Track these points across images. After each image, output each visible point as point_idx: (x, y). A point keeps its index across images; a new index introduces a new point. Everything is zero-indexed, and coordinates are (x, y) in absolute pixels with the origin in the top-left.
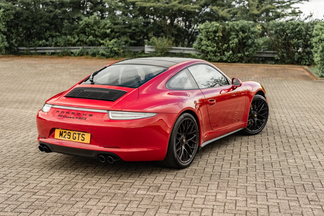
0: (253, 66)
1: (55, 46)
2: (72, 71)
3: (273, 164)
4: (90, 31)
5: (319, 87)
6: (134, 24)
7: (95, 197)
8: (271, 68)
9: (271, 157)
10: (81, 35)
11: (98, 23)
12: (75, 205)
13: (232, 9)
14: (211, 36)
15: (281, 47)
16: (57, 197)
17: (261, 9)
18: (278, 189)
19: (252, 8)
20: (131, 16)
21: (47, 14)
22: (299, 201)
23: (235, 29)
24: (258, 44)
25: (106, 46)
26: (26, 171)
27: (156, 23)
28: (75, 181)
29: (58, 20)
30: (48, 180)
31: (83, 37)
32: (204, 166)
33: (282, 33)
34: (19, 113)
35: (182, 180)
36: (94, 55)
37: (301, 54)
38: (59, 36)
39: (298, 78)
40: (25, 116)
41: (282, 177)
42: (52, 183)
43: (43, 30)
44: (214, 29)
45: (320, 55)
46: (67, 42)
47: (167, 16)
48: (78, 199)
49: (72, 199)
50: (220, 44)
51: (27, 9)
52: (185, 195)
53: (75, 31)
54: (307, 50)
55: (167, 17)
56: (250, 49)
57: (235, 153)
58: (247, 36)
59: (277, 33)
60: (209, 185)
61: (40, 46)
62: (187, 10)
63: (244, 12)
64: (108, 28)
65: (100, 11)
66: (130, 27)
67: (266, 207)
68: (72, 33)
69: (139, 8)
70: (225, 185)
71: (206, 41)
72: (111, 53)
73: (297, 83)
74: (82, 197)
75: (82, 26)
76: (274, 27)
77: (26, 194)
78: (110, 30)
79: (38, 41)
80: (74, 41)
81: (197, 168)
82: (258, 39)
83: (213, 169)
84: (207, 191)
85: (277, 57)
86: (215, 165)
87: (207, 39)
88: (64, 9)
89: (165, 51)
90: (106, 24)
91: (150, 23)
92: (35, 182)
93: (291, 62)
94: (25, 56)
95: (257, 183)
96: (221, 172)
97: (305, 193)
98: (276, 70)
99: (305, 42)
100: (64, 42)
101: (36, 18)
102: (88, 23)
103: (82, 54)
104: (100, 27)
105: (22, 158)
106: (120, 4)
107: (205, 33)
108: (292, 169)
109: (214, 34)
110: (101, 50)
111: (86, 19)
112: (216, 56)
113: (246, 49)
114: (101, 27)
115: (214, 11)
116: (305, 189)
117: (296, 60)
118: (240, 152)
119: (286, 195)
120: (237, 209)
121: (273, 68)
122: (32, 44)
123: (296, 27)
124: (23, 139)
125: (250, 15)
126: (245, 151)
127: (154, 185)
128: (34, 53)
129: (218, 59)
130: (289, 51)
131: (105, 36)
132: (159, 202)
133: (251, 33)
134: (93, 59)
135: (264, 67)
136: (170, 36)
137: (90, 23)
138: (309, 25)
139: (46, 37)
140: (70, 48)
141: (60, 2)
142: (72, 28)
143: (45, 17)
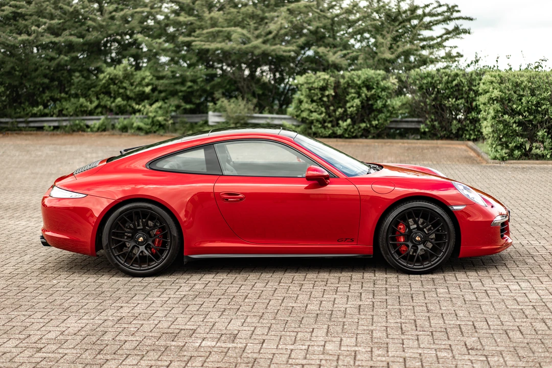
0: (385, 143)
1: (58, 116)
2: (89, 155)
3: (414, 295)
4: (118, 91)
5: (490, 174)
6: (190, 78)
7: (136, 352)
8: (414, 145)
9: (410, 286)
10: (102, 96)
11: (131, 77)
12: (105, 365)
13: (349, 51)
14: (316, 95)
15: (430, 111)
16: (75, 355)
17: (396, 50)
18: (421, 333)
19: (382, 49)
20: (185, 65)
21: (46, 63)
22: (452, 351)
23: (354, 84)
24: (393, 108)
25: (145, 113)
26: (22, 316)
27: (226, 75)
28: (103, 329)
29: (63, 73)
30: (59, 330)
31: (105, 100)
32: (306, 302)
33: (431, 89)
34: (5, 226)
35: (271, 324)
36: (124, 129)
37: (462, 123)
38: (66, 99)
39: (458, 160)
40: (14, 231)
41: (428, 314)
42: (66, 333)
43: (39, 89)
44: (321, 84)
45: (491, 123)
46: (80, 109)
47: (245, 64)
48: (108, 357)
49: (99, 357)
50: (332, 108)
51: (12, 55)
52: (276, 346)
53: (92, 89)
54: (472, 115)
55: (244, 66)
56: (381, 115)
57: (355, 280)
58: (375, 95)
59: (423, 89)
60: (313, 330)
61: (34, 115)
62: (276, 55)
63: (369, 57)
64: (147, 85)
65: (133, 56)
66: (183, 81)
67: (401, 361)
68: (88, 94)
69: (197, 51)
70: (339, 329)
71: (309, 104)
72: (153, 125)
73: (456, 168)
74: (114, 354)
75: (104, 81)
76: (417, 79)
77: (26, 351)
78: (150, 88)
79: (31, 108)
80: (91, 106)
81: (294, 305)
82: (392, 100)
83: (320, 306)
84: (310, 340)
85: (423, 128)
86: (323, 299)
87: (309, 101)
88: (74, 55)
89: (242, 122)
90: (144, 79)
91: (215, 75)
92: (39, 333)
93: (446, 136)
94: (9, 132)
95: (388, 325)
96: (332, 311)
97: (462, 338)
98: (423, 149)
99: (467, 102)
100: (74, 108)
101: (27, 69)
102: (114, 77)
103: (105, 128)
104: (134, 82)
105: (15, 297)
106: (167, 45)
107: (306, 91)
108: (443, 304)
109: (321, 92)
110: (136, 120)
111: (110, 70)
112: (324, 127)
113: (373, 115)
114: (135, 84)
115: (321, 54)
116: (462, 333)
117: (454, 132)
118: (363, 278)
119: (432, 342)
120: (356, 364)
121: (417, 145)
122: (20, 112)
123: (452, 80)
124: (14, 267)
125: (379, 60)
126: (371, 278)
127: (227, 333)
128: (23, 127)
129: (329, 133)
130: (443, 117)
131: (142, 97)
132: (236, 358)
133: (380, 90)
134: (123, 136)
135: (403, 145)
136: (249, 96)
137: (117, 77)
138: (474, 76)
139: (44, 100)
140: (85, 117)
141: (67, 43)
142: (87, 85)
143: (43, 68)
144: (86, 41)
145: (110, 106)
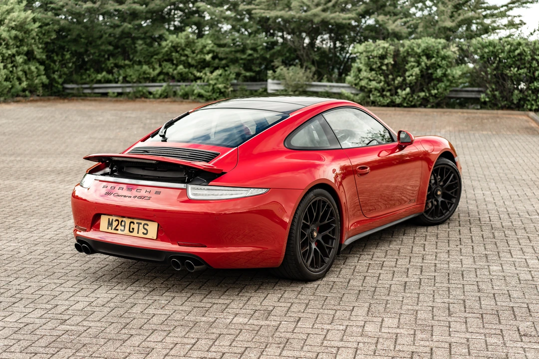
0: (444, 113)
1: (123, 82)
2: (148, 121)
3: (464, 273)
4: (180, 58)
6: (250, 46)
7: (163, 327)
8: (473, 115)
9: (461, 262)
10: (165, 63)
11: (192, 44)
12: (128, 342)
14: (375, 64)
15: (491, 81)
16: (99, 328)
17: (457, 18)
18: (470, 315)
19: (443, 17)
20: (246, 33)
21: (111, 30)
22: (503, 336)
23: (414, 52)
24: (453, 77)
25: (206, 81)
27: (286, 44)
28: (133, 301)
29: (127, 41)
30: (88, 300)
31: (167, 67)
32: (348, 277)
33: (492, 58)
35: (310, 300)
36: (186, 96)
37: (523, 93)
38: (129, 66)
39: (518, 131)
41: (479, 294)
43: (104, 56)
44: (380, 53)
46: (143, 76)
47: (305, 32)
48: (133, 332)
49: (123, 331)
50: (391, 77)
52: (312, 325)
53: (155, 57)
54: (534, 85)
55: (304, 35)
56: (440, 84)
57: (403, 254)
58: (435, 64)
59: (484, 58)
60: (353, 308)
61: (99, 82)
62: (335, 22)
63: (430, 25)
64: (208, 53)
65: (195, 24)
66: (244, 49)
67: (446, 346)
69: (258, 19)
70: (381, 308)
71: (367, 72)
72: (213, 93)
73: (516, 139)
74: (140, 329)
75: (166, 49)
76: (479, 48)
77: (50, 323)
78: (210, 55)
79: (96, 75)
80: (154, 73)
81: (336, 280)
82: (452, 69)
83: (363, 282)
84: (349, 319)
85: (483, 98)
86: (368, 274)
87: (368, 69)
88: (137, 22)
89: (301, 90)
90: (205, 47)
91: (276, 43)
93: (507, 106)
94: (75, 98)
95: (435, 304)
96: (376, 287)
97: (515, 323)
98: (482, 119)
99: (530, 72)
100: (137, 75)
101: (92, 36)
102: (176, 45)
103: (167, 95)
104: (195, 50)
105: (50, 264)
106: (228, 13)
107: (365, 59)
108: (495, 282)
109: (380, 61)
110: (197, 87)
111: (172, 37)
112: (383, 96)
113: (432, 84)
114: (196, 52)
115: (381, 22)
116: (515, 316)
117: (515, 102)
118: (411, 253)
119: (481, 326)
120: (397, 349)
121: (477, 115)
122: (86, 79)
123: (515, 49)
124: (55, 232)
125: (439, 29)
126: (420, 252)
127: (261, 309)
128: (89, 93)
129: (388, 101)
130: (504, 87)
131: (203, 65)
132: (267, 337)
133: (440, 59)
134: (184, 103)
135: (462, 115)
136: (309, 64)
137: (179, 45)
138: (537, 45)
139: (108, 68)
140: (148, 84)
141: (132, 11)
142: (150, 52)
143: (108, 35)
144: (149, 9)
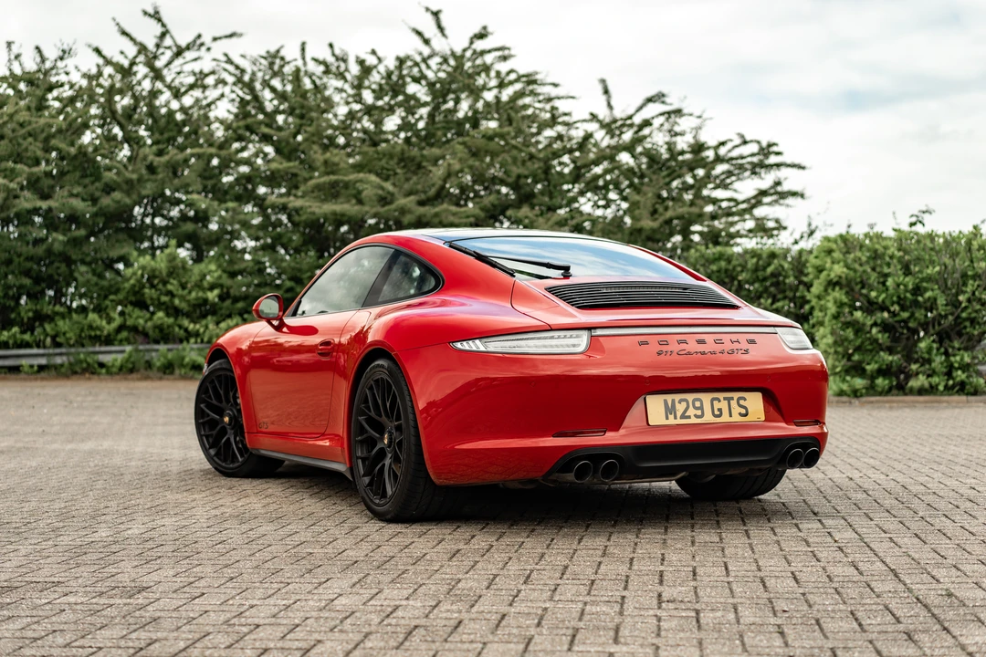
1: (50, 347)
4: (159, 299)
10: (129, 309)
11: (182, 273)
17: (662, 215)
19: (637, 213)
25: (206, 339)
29: (58, 268)
31: (134, 316)
36: (168, 369)
38: (63, 316)
46: (87, 333)
53: (112, 297)
61: (5, 345)
64: (212, 288)
68: (103, 306)
75: (132, 281)
78: (216, 292)
80: (108, 328)
90: (204, 276)
100: (78, 331)
102: (151, 274)
103: (134, 367)
110: (190, 353)
111: (145, 260)
114: (189, 286)
123: (766, 265)
131: (203, 311)
134: (165, 381)
137: (157, 273)
139: (23, 319)
140: (97, 348)
141: (67, 212)
142: (102, 288)
143: (22, 259)
144: (101, 209)
145: (144, 328)
